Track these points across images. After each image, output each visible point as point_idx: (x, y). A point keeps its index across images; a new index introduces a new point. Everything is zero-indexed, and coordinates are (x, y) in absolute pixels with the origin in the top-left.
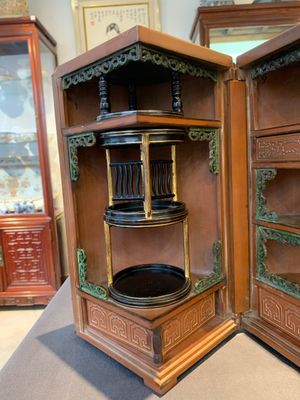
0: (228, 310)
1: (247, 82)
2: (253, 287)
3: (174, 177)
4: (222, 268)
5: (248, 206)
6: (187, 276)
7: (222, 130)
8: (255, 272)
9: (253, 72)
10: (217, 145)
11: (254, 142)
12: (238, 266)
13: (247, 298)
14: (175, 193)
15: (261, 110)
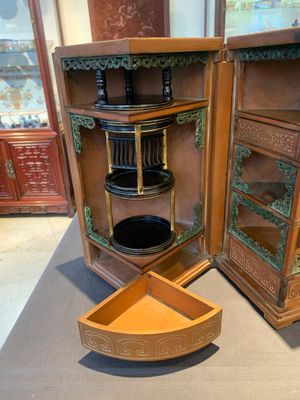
0: (205, 252)
1: (235, 63)
2: (226, 236)
3: (165, 149)
4: (201, 222)
5: (227, 174)
6: (172, 229)
7: (209, 108)
8: (228, 225)
9: (241, 55)
10: (203, 123)
11: (236, 121)
12: (215, 220)
13: (221, 244)
14: (165, 162)
15: (247, 90)
